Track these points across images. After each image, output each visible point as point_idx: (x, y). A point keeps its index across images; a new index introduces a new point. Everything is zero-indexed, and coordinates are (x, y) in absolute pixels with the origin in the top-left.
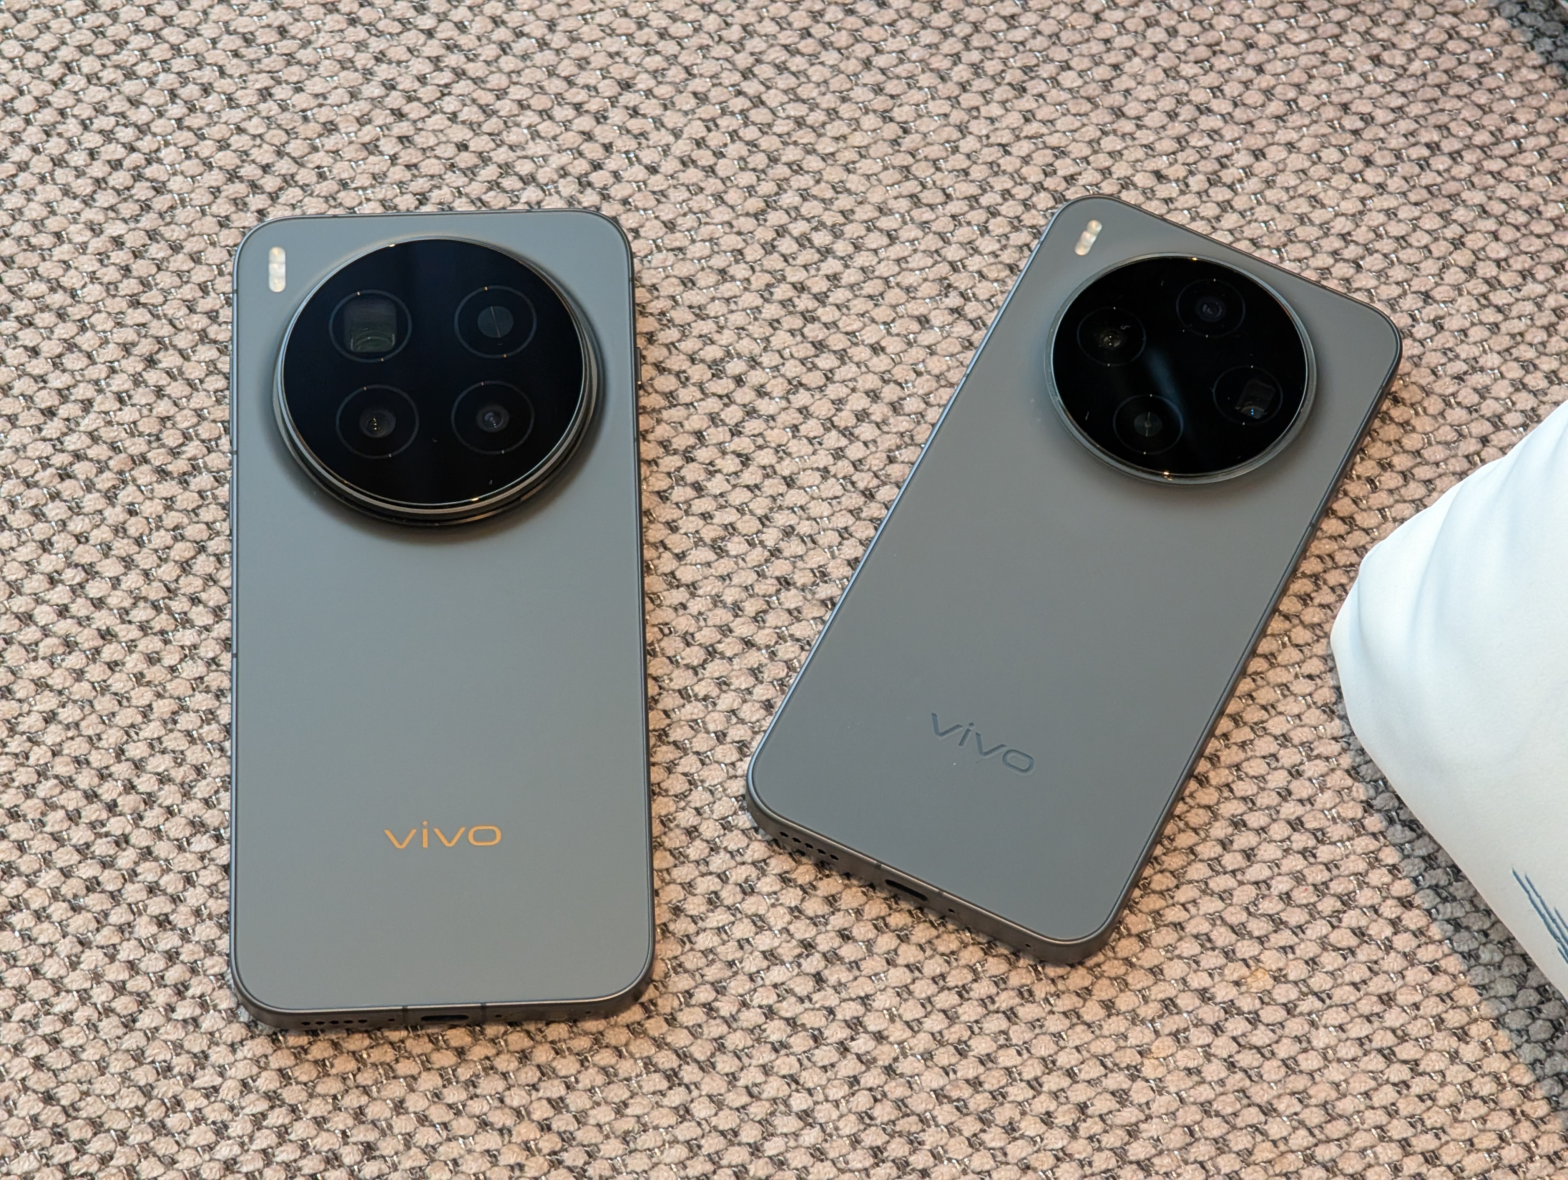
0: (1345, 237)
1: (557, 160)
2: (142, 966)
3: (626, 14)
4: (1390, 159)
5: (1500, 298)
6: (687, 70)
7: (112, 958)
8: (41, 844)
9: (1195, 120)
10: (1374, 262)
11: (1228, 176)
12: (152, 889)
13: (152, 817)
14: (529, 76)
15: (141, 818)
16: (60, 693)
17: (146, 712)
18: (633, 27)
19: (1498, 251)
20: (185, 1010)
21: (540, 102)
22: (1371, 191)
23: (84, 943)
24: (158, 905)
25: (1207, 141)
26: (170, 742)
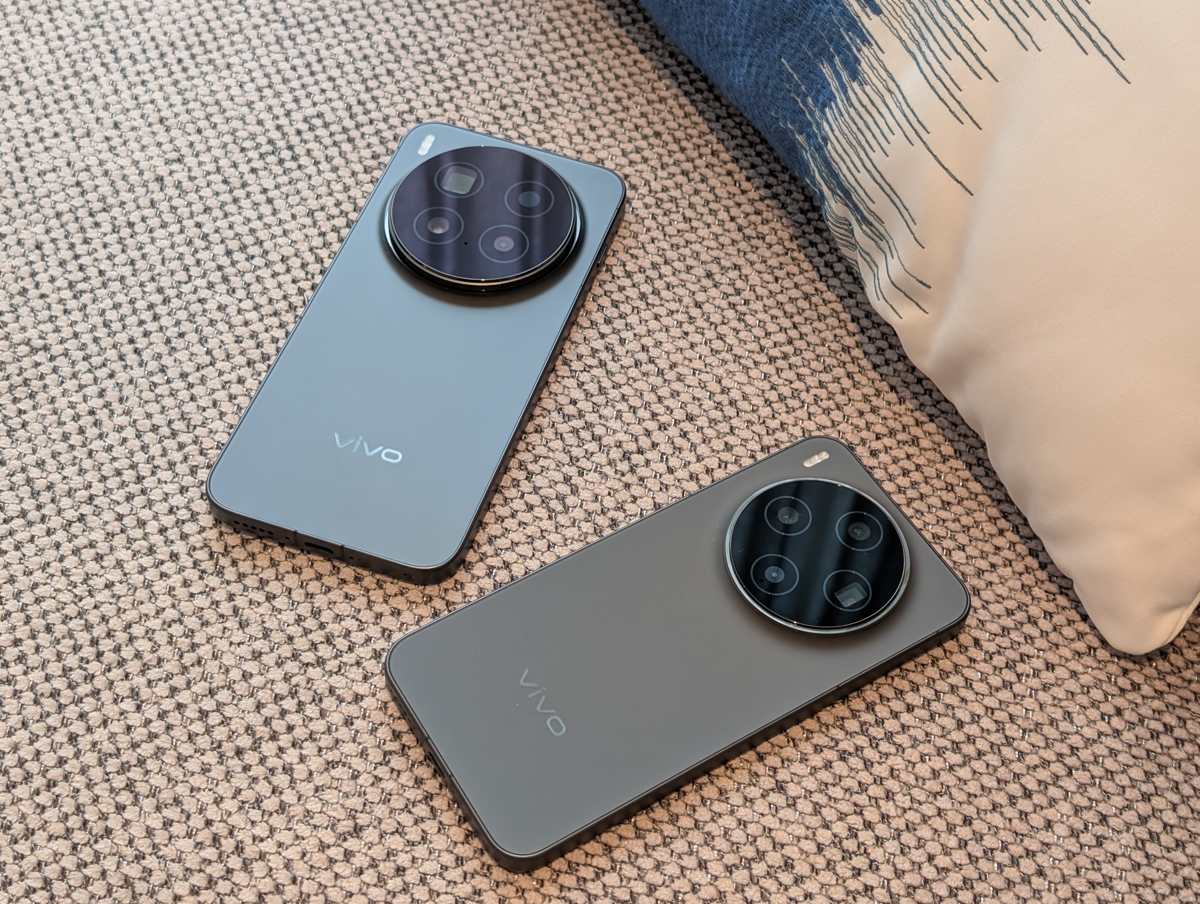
0: (1074, 750)
1: (621, 436)
2: (42, 758)
3: (720, 382)
4: (1134, 718)
5: (1152, 848)
6: (732, 428)
7: (31, 743)
8: (48, 654)
9: (1022, 624)
10: (1082, 776)
11: (1021, 668)
12: (82, 716)
13: (116, 674)
14: (641, 385)
15: (109, 670)
16: (125, 575)
17: (159, 611)
18: (719, 390)
19: (1170, 817)
20: (44, 798)
21: (635, 402)
22: (1109, 731)
23: (25, 725)
24: (78, 727)
25: (1022, 640)
26: (157, 637)
